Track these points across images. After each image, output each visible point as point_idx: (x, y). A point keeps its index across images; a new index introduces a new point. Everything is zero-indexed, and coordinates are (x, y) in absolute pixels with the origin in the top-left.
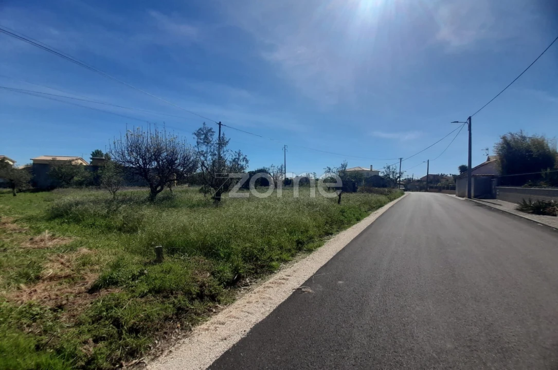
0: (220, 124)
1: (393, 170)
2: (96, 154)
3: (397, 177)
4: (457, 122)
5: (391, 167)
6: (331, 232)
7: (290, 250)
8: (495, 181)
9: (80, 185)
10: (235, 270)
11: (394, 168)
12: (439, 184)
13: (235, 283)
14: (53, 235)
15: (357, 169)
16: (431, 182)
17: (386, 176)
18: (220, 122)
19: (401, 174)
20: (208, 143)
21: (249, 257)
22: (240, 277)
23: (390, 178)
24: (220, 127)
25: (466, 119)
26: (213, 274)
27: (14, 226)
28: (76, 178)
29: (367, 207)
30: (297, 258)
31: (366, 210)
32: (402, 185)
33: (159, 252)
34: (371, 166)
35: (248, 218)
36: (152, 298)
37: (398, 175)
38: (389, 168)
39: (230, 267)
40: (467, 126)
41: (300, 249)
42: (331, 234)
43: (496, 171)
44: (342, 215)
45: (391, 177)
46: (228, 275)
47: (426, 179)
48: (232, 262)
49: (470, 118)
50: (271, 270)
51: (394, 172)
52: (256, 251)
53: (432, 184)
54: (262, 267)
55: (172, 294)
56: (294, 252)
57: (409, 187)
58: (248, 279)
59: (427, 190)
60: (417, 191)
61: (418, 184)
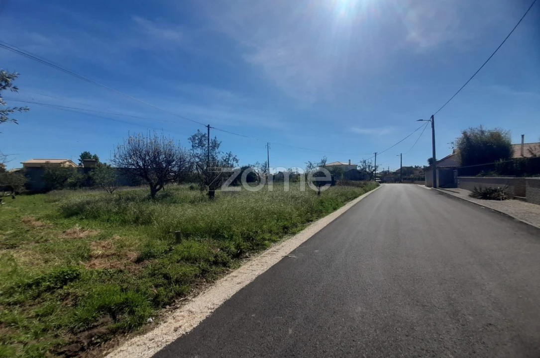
0: (208, 126)
1: (369, 164)
2: (85, 157)
3: (372, 171)
4: (422, 120)
5: (367, 162)
6: (311, 219)
7: (277, 234)
8: (456, 172)
9: (73, 186)
10: (238, 247)
11: (370, 162)
12: (412, 176)
13: (239, 256)
14: (83, 228)
15: (335, 164)
16: (405, 174)
17: (363, 169)
18: (209, 125)
19: (376, 167)
20: (202, 146)
21: (248, 238)
22: (242, 252)
23: (366, 171)
24: (209, 130)
25: (429, 118)
26: (222, 249)
27: (39, 223)
28: (69, 180)
29: (344, 198)
30: (284, 239)
31: (343, 200)
32: (378, 177)
33: (178, 235)
34: (350, 160)
35: (243, 209)
36: (184, 263)
37: (374, 168)
38: (365, 162)
39: (234, 244)
40: (430, 123)
41: (286, 233)
42: (312, 221)
43: (457, 163)
44: (322, 205)
45: (367, 170)
46: (233, 249)
47: (400, 171)
48: (235, 241)
49: (433, 117)
50: (264, 247)
51: (369, 166)
52: (251, 234)
53: (405, 175)
54: (258, 245)
55: (197, 261)
56: (280, 234)
57: (385, 179)
58: (247, 254)
59: (401, 182)
60: (392, 182)
61: (393, 176)
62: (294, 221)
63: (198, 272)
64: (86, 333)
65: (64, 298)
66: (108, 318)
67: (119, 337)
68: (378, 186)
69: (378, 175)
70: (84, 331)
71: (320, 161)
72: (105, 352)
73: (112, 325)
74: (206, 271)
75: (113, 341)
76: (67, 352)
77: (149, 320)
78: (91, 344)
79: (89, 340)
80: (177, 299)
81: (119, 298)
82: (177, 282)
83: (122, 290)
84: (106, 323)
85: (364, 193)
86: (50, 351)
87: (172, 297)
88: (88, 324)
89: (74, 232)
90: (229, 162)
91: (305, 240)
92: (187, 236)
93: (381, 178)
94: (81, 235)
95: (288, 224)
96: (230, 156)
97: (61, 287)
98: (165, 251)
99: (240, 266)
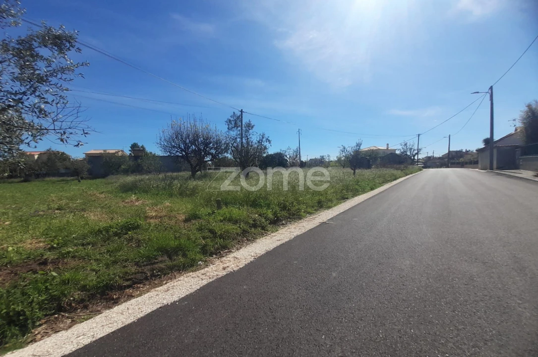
1: (411, 147)
3: (414, 154)
5: (408, 145)
6: (346, 197)
7: (313, 207)
8: (518, 152)
10: (275, 214)
12: (461, 160)
17: (403, 153)
19: (419, 150)
21: (284, 208)
22: (279, 220)
23: (407, 155)
26: (259, 215)
29: (381, 180)
30: (319, 212)
31: (381, 182)
36: (226, 223)
37: (416, 152)
38: (406, 145)
39: (271, 212)
41: (321, 207)
43: (520, 141)
44: (358, 185)
45: (408, 153)
46: (270, 216)
47: (447, 155)
48: (272, 209)
49: (491, 88)
50: (300, 217)
51: (411, 149)
52: (288, 204)
53: (454, 159)
54: (294, 214)
55: (237, 223)
56: (315, 208)
57: (428, 164)
58: (283, 222)
59: (448, 167)
60: (438, 168)
61: (438, 161)
62: (330, 197)
63: (239, 231)
64: (149, 267)
65: (130, 240)
66: (166, 258)
67: (175, 273)
68: (421, 170)
69: (420, 161)
70: (147, 265)
71: (355, 144)
72: (165, 282)
73: (169, 263)
74: (246, 231)
75: (171, 275)
76: (133, 279)
77: (199, 263)
78: (153, 275)
79: (151, 273)
80: (222, 251)
81: (173, 244)
82: (221, 237)
83: (176, 238)
84: (164, 262)
85: (404, 176)
86: (119, 276)
87: (218, 249)
88: (150, 260)
89: (132, 201)
90: (263, 143)
91: (342, 211)
92: (226, 204)
93: (424, 163)
94: (137, 204)
95: (323, 199)
96: (263, 138)
97: (126, 234)
98: (209, 213)
99: (277, 230)
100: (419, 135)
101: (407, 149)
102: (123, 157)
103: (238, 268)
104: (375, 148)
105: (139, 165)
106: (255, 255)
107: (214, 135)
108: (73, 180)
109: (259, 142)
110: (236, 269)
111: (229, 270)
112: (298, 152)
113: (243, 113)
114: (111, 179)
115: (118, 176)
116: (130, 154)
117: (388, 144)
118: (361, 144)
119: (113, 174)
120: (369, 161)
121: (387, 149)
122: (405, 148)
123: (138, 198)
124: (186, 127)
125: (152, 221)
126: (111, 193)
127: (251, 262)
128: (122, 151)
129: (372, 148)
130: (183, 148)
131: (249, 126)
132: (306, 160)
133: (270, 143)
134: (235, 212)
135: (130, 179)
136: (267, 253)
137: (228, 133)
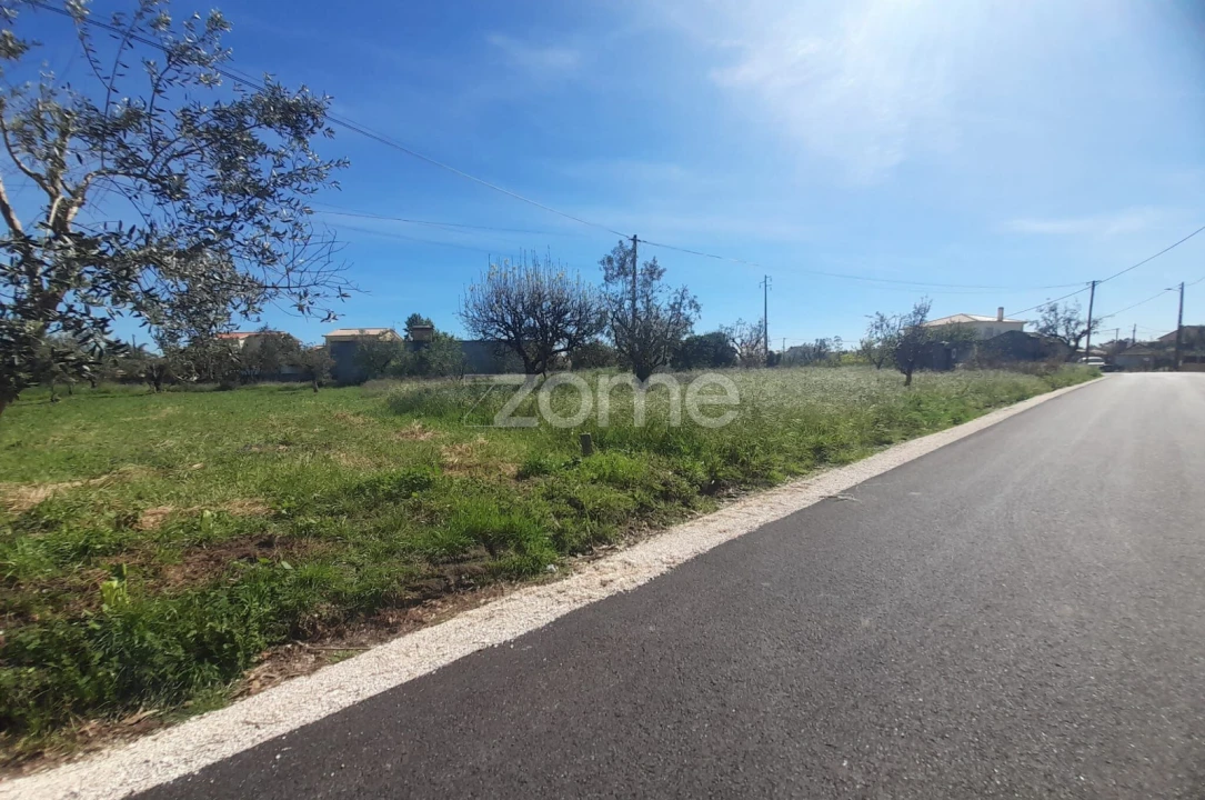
1: (1068, 315)
3: (1077, 332)
5: (1061, 309)
6: (887, 438)
7: (801, 459)
10: (711, 471)
11: (1072, 307)
13: (713, 490)
16: (1190, 346)
17: (1044, 330)
19: (1092, 324)
21: (732, 458)
22: (719, 485)
23: (1056, 335)
26: (677, 472)
29: (983, 399)
31: (981, 404)
36: (604, 486)
37: (1085, 327)
38: (1053, 309)
39: (703, 466)
41: (821, 460)
42: (890, 443)
44: (916, 409)
45: (1061, 332)
46: (702, 475)
47: (1175, 335)
48: (705, 460)
50: (770, 482)
51: (1069, 320)
53: (1193, 349)
54: (754, 475)
55: (628, 487)
56: (808, 462)
57: (1118, 361)
58: (730, 491)
59: (1175, 368)
60: (1146, 370)
61: (1149, 352)
62: (844, 437)
63: (631, 505)
64: (452, 567)
65: (416, 509)
66: (483, 551)
67: (503, 584)
68: (1095, 376)
69: (1094, 351)
70: (448, 563)
71: (911, 310)
72: (483, 601)
73: (489, 562)
74: (647, 507)
75: (495, 588)
76: (424, 589)
77: (549, 567)
78: (460, 584)
79: (457, 578)
80: (596, 545)
81: (497, 523)
82: (594, 516)
83: (502, 511)
84: (479, 558)
85: (1048, 391)
86: (399, 581)
87: (588, 541)
88: (455, 554)
89: (413, 433)
90: (682, 311)
91: (876, 473)
92: (602, 446)
93: (1105, 358)
94: (422, 438)
95: (826, 440)
96: (683, 298)
97: (408, 497)
98: (566, 464)
99: (717, 509)
100: (1094, 284)
101: (1058, 320)
102: (393, 343)
103: (634, 585)
104: (965, 320)
105: (423, 360)
106: (671, 561)
107: (574, 294)
108: (304, 388)
109: (673, 307)
110: (629, 587)
111: (615, 588)
112: (762, 330)
113: (638, 243)
114: (372, 386)
115: (383, 382)
116: (407, 337)
117: (1001, 309)
118: (926, 310)
119: (375, 378)
120: (948, 351)
121: (1000, 320)
122: (1052, 318)
123: (424, 426)
124: (517, 277)
125: (455, 473)
126: (374, 414)
127: (662, 574)
128: (392, 331)
129: (956, 320)
130: (510, 322)
131: (653, 272)
132: (781, 349)
133: (698, 310)
134: (624, 462)
135: (408, 387)
136: (696, 557)
137: (604, 289)
